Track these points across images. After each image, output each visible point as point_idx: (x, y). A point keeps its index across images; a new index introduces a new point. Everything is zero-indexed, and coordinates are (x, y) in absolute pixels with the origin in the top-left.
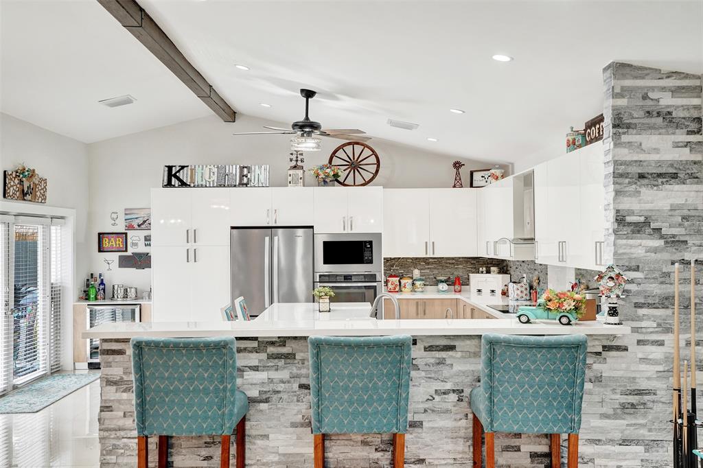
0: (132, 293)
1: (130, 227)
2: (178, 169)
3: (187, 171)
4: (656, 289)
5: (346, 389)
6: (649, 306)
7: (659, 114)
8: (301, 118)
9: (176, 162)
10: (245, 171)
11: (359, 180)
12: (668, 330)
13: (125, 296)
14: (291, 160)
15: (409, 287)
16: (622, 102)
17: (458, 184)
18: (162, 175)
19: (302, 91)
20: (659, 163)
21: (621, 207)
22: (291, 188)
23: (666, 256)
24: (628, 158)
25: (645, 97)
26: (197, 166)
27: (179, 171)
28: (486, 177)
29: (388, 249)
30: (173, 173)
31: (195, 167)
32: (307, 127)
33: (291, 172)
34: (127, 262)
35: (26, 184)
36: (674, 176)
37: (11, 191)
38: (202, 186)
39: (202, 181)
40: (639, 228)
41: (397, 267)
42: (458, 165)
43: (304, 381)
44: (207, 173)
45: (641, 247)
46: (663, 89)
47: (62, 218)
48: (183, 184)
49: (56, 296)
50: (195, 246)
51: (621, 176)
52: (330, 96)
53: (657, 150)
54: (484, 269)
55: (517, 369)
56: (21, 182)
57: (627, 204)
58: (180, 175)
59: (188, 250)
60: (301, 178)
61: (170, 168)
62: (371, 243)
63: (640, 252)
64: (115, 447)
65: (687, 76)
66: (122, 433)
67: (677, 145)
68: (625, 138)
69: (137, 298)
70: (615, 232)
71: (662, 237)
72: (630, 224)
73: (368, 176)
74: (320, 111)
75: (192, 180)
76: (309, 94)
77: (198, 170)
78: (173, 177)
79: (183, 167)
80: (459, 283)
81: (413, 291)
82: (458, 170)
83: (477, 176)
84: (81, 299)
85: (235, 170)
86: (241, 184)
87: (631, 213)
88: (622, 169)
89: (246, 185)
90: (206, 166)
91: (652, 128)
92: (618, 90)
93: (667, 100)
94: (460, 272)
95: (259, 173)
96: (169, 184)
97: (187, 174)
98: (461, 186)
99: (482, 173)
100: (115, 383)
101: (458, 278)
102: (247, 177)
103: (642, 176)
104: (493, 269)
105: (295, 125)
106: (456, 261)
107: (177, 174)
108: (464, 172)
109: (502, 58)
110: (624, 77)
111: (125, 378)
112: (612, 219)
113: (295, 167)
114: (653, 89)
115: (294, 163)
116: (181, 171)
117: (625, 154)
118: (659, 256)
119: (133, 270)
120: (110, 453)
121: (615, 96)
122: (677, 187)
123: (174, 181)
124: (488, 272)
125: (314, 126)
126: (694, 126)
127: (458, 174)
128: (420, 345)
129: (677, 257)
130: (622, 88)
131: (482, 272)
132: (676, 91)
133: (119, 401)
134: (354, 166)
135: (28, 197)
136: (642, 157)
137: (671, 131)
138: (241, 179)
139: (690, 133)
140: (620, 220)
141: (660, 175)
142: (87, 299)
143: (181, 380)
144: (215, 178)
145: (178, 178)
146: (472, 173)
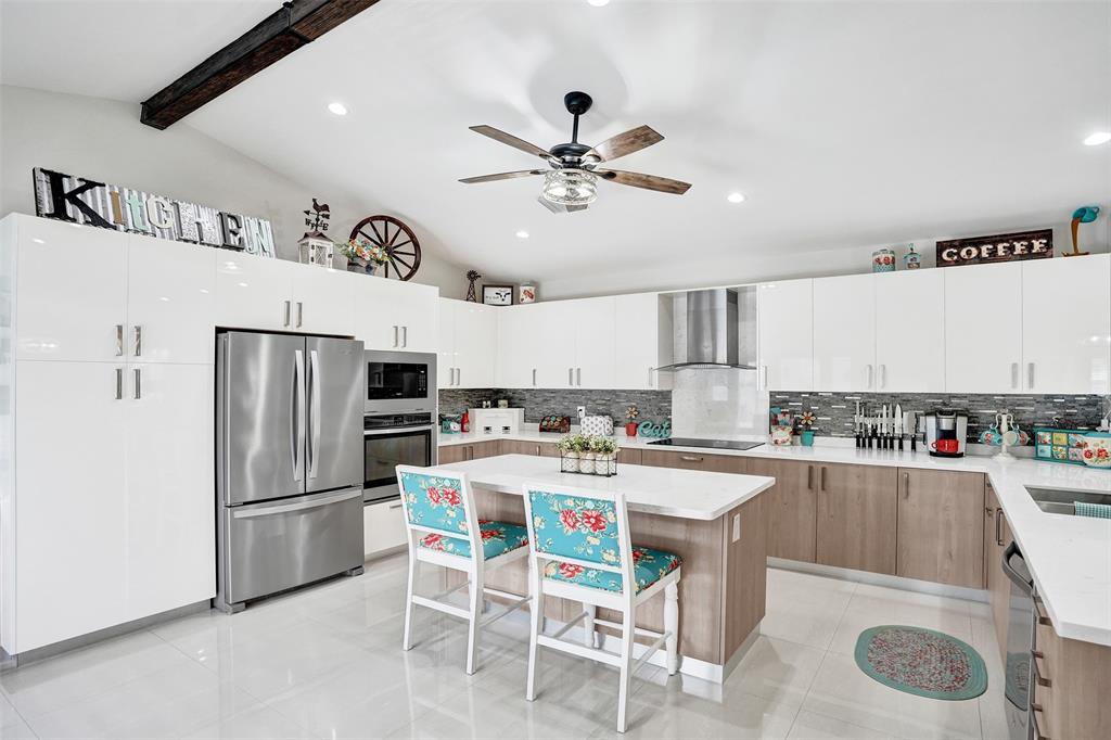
2: (78, 185)
3: (103, 195)
9: (75, 171)
10: (231, 225)
11: (393, 272)
14: (308, 222)
17: (471, 297)
18: (36, 190)
26: (126, 191)
27: (82, 190)
28: (503, 294)
30: (67, 190)
31: (121, 191)
38: (145, 233)
39: (144, 223)
42: (473, 276)
48: (96, 220)
50: (139, 363)
54: (489, 403)
58: (87, 198)
59: (119, 371)
60: (330, 256)
61: (56, 179)
62: (426, 367)
77: (132, 200)
78: (67, 200)
79: (90, 185)
82: (472, 281)
83: (490, 292)
85: (211, 219)
86: (227, 246)
89: (238, 249)
90: (148, 197)
95: (259, 233)
96: (59, 213)
97: (104, 201)
98: (475, 301)
99: (495, 290)
102: (235, 234)
104: (501, 402)
107: (79, 196)
108: (478, 284)
116: (88, 192)
123: (70, 209)
127: (472, 286)
131: (487, 407)
134: (388, 251)
138: (224, 237)
144: (172, 222)
145: (82, 206)
146: (484, 286)
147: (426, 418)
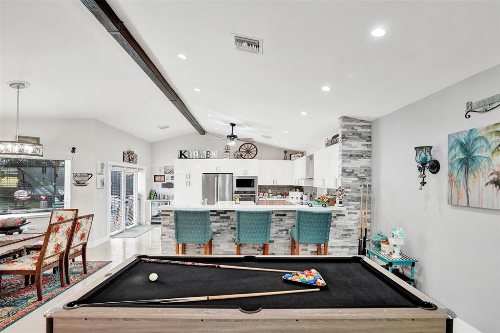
0: (166, 197)
1: (166, 173)
2: (184, 152)
4: (356, 195)
5: (248, 228)
6: (353, 201)
7: (357, 134)
8: (230, 134)
9: (183, 150)
10: (208, 153)
11: (250, 157)
12: (359, 209)
13: (164, 198)
15: (267, 196)
16: (345, 130)
17: (285, 159)
18: (178, 154)
19: (231, 124)
20: (357, 151)
21: (344, 166)
22: (225, 160)
23: (359, 183)
24: (347, 149)
25: (353, 128)
28: (296, 156)
29: (260, 182)
30: (182, 153)
31: (190, 151)
32: (232, 137)
33: (225, 153)
34: (164, 186)
35: (131, 157)
36: (362, 156)
37: (125, 159)
38: (192, 158)
39: (193, 156)
40: (351, 173)
41: (263, 189)
42: (285, 152)
43: (233, 226)
44: (194, 154)
45: (350, 180)
46: (359, 126)
47: (142, 169)
48: (186, 157)
49: (139, 198)
50: (190, 180)
51: (344, 155)
52: (241, 126)
53: (356, 147)
55: (308, 222)
56: (129, 155)
57: (346, 165)
58: (185, 154)
59: (187, 181)
60: (229, 156)
61: (181, 151)
62: (254, 180)
63: (350, 182)
64: (167, 248)
65: (366, 122)
66: (169, 243)
67: (363, 145)
68: (346, 142)
69: (168, 199)
70: (342, 175)
71: (358, 177)
72: (347, 172)
73: (253, 156)
74: (237, 131)
75: (189, 156)
76: (233, 125)
77: (191, 153)
78: (182, 155)
79: (186, 151)
80: (285, 195)
81: (268, 197)
83: (292, 156)
84: (148, 199)
85: (204, 153)
86: (207, 158)
87: (347, 168)
88: (345, 153)
89: (209, 158)
90: (194, 151)
91: (355, 139)
92: (343, 126)
93: (360, 130)
94: (285, 191)
95: (213, 154)
96: (181, 157)
97: (187, 154)
98: (287, 160)
99: (294, 155)
100: (166, 226)
101: (285, 193)
102: (209, 155)
103: (351, 156)
104: (297, 190)
105: (228, 136)
106: (284, 187)
108: (288, 155)
109: (304, 113)
110: (346, 121)
111: (170, 224)
112: (341, 170)
113: (226, 152)
114: (355, 126)
115: (226, 150)
117: (346, 148)
118: (356, 183)
119: (167, 189)
120: (164, 250)
121: (343, 128)
122: (363, 160)
124: (296, 191)
125: (235, 137)
126: (368, 139)
127: (286, 155)
128: (274, 214)
129: (362, 184)
130: (345, 125)
131: (293, 191)
132: (363, 127)
133: (168, 232)
134: (248, 151)
135: (131, 161)
136: (351, 149)
137: (361, 140)
138: (207, 156)
139: (367, 141)
140: (344, 171)
141: (357, 155)
142: (150, 199)
143: (191, 225)
144: (197, 155)
145: (184, 155)
146: (291, 155)
147: (254, 192)
